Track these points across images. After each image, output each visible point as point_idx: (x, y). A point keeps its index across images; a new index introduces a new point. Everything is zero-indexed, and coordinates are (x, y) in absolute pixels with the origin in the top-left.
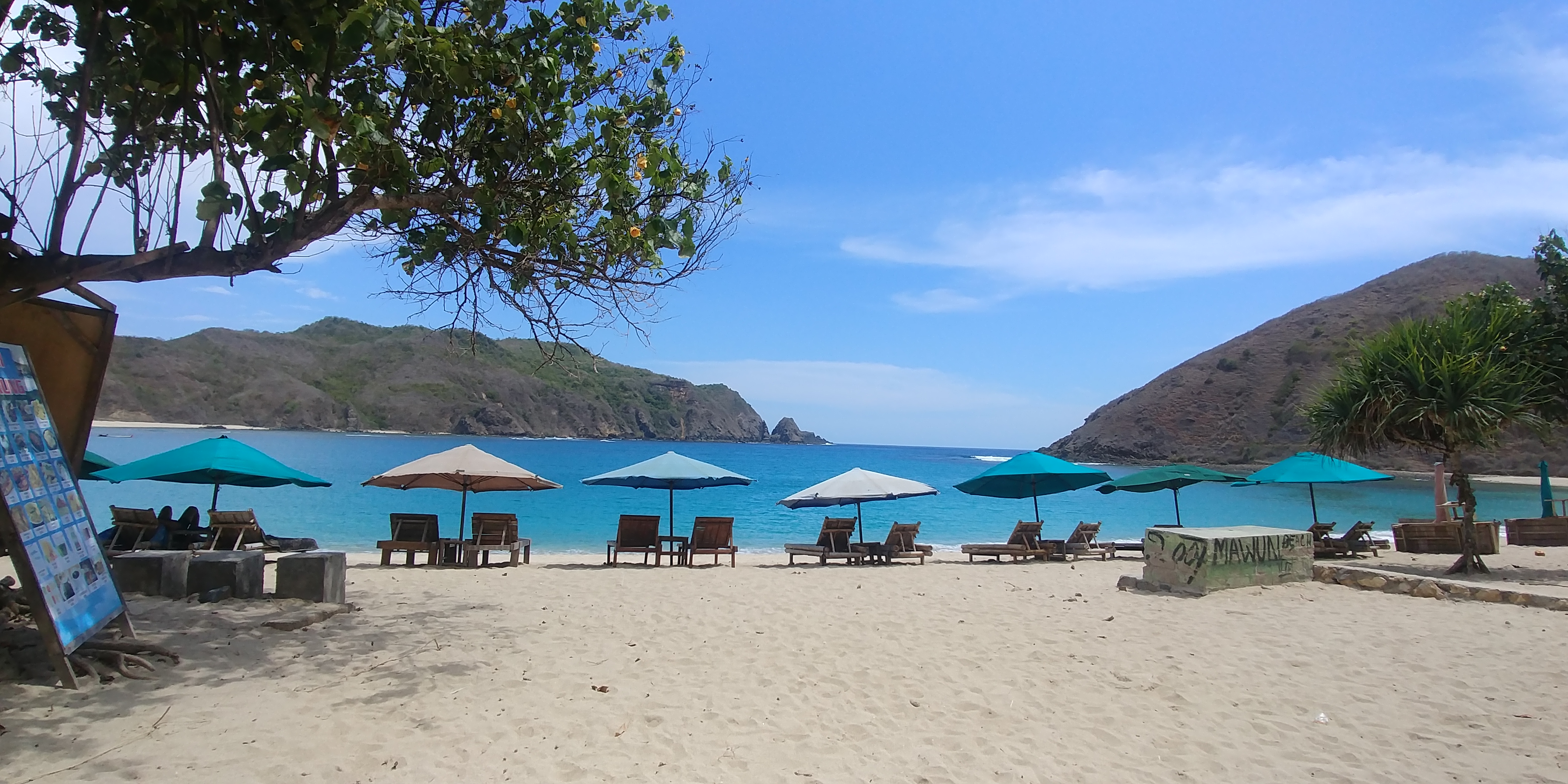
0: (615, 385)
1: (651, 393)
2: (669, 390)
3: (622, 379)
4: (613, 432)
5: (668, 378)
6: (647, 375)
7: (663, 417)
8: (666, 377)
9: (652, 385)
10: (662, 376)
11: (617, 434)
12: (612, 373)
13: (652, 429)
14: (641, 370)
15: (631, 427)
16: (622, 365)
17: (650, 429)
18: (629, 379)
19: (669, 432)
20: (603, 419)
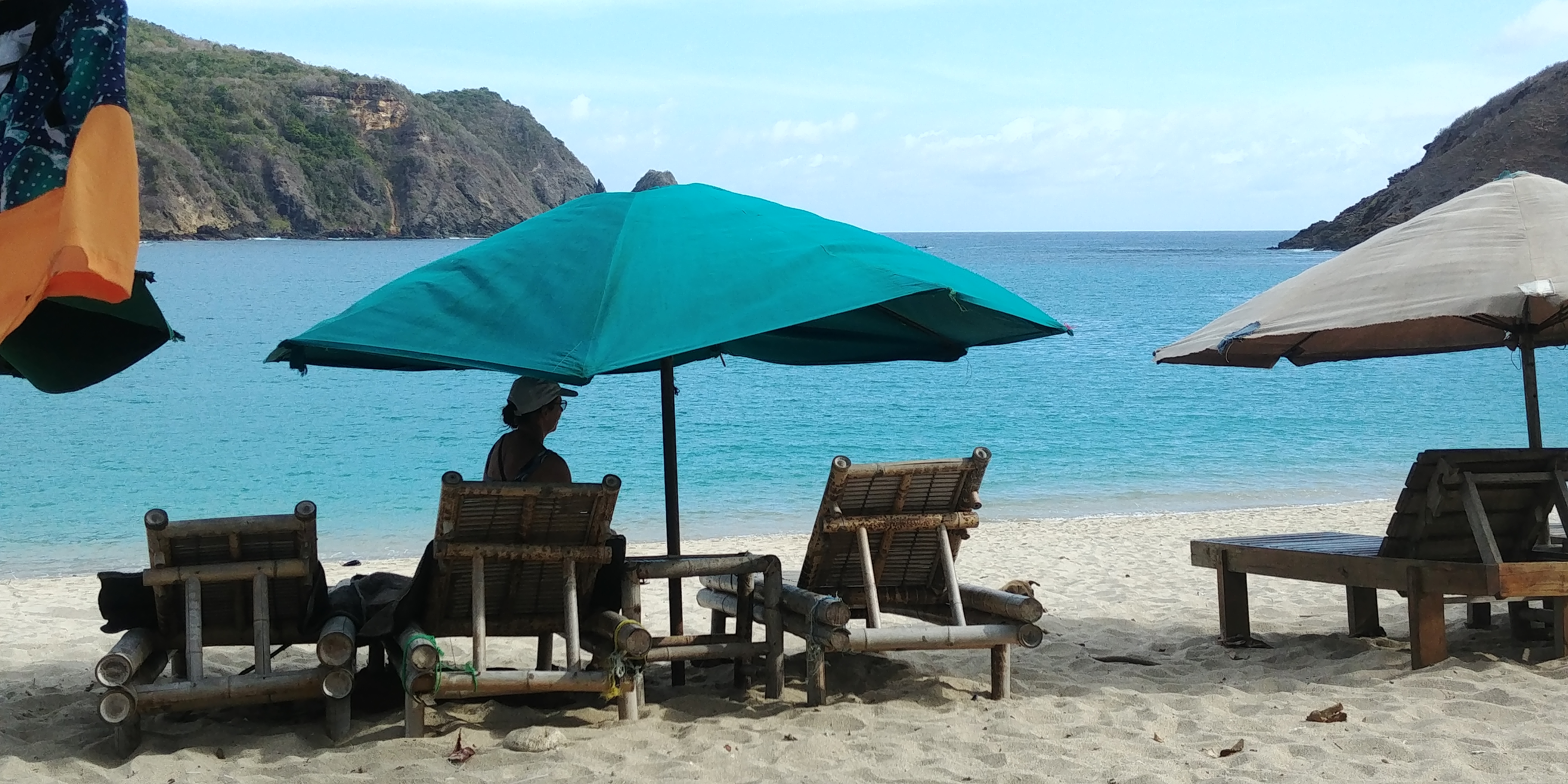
0: (201, 96)
1: (300, 116)
2: (350, 107)
3: (218, 82)
4: (209, 220)
5: (343, 77)
6: (286, 70)
7: (339, 178)
8: (338, 74)
9: (301, 94)
10: (326, 71)
11: (222, 227)
12: (192, 66)
13: (311, 211)
14: (269, 56)
15: (255, 209)
16: (216, 45)
17: (307, 210)
18: (237, 81)
19: (358, 216)
20: (179, 188)
